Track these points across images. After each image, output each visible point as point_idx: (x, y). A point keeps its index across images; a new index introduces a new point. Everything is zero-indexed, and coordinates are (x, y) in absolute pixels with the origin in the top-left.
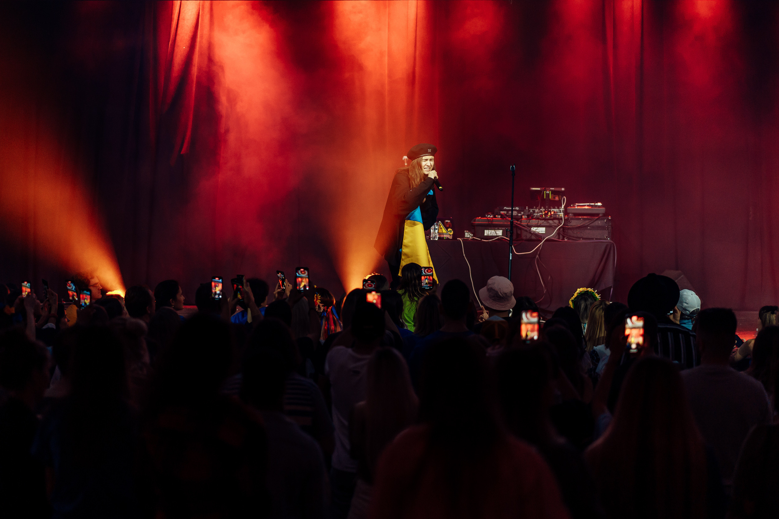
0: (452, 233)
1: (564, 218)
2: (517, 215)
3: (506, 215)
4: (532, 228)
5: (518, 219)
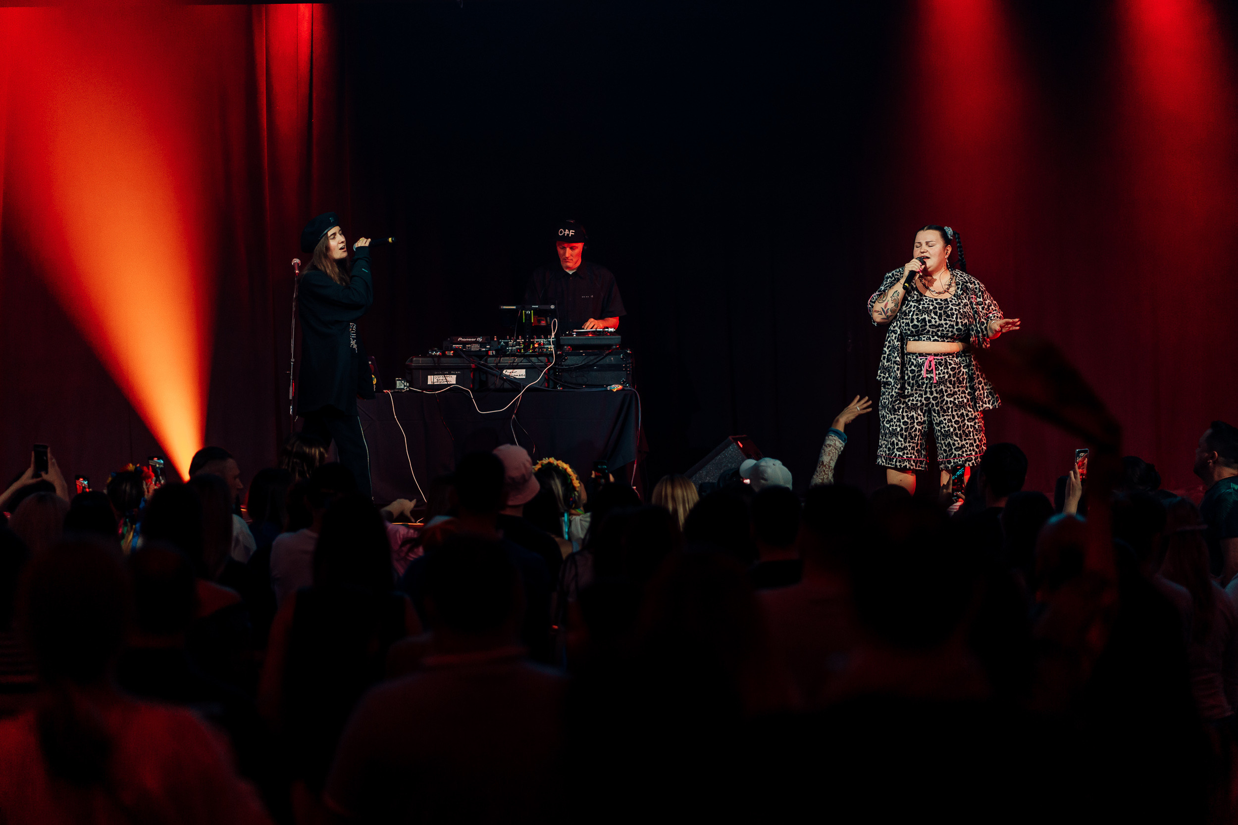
1: (556, 353)
2: (480, 350)
3: (461, 350)
4: (505, 370)
5: (480, 355)
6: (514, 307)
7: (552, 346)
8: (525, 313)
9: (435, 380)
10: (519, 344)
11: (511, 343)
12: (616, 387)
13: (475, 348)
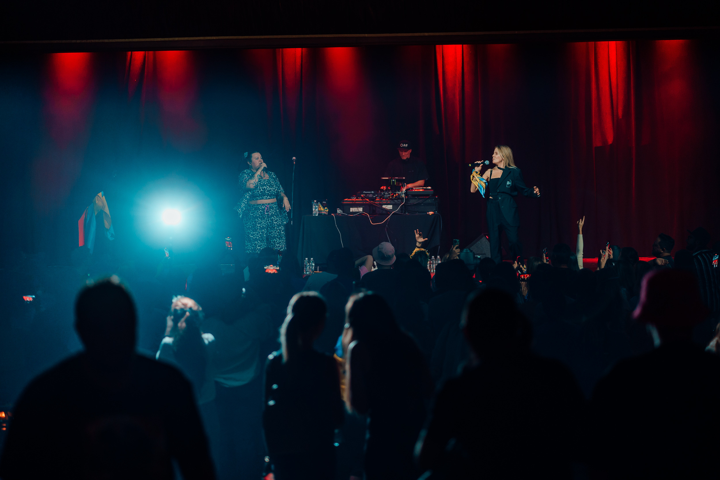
0: (327, 211)
1: (405, 198)
2: (373, 197)
3: (365, 197)
4: (383, 206)
5: (374, 199)
6: (388, 178)
7: (404, 195)
8: (392, 181)
9: (353, 210)
10: (390, 194)
11: (386, 193)
12: (431, 213)
13: (371, 196)
